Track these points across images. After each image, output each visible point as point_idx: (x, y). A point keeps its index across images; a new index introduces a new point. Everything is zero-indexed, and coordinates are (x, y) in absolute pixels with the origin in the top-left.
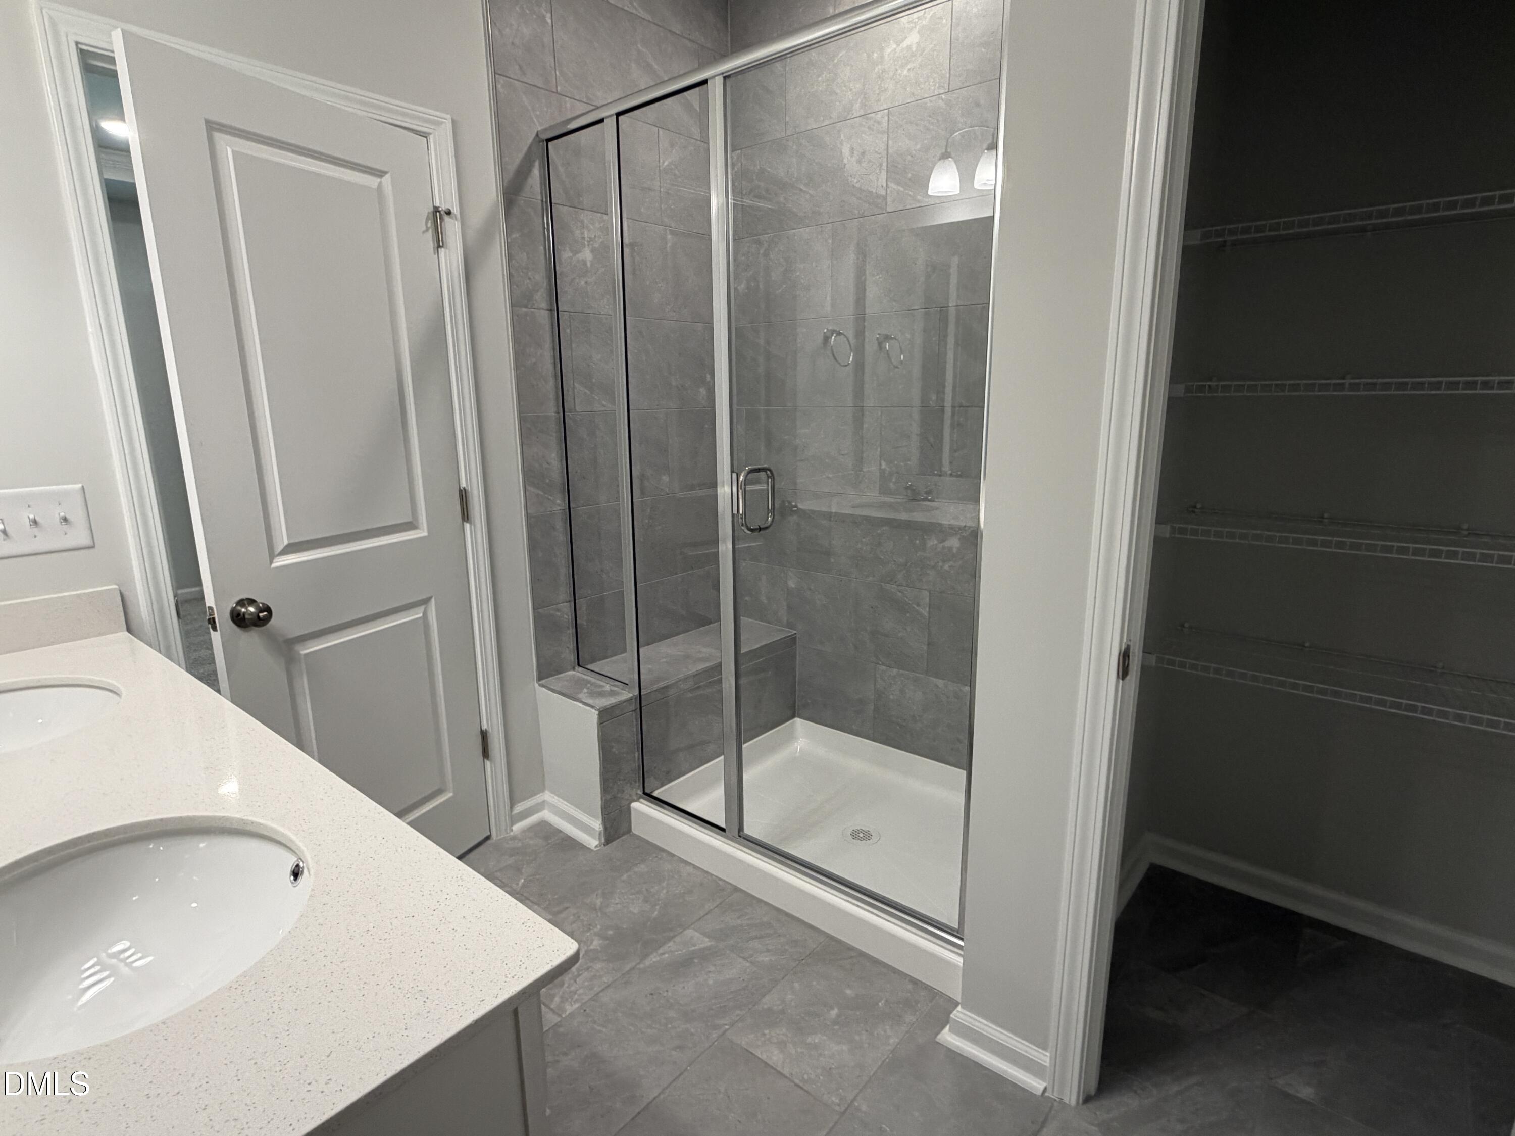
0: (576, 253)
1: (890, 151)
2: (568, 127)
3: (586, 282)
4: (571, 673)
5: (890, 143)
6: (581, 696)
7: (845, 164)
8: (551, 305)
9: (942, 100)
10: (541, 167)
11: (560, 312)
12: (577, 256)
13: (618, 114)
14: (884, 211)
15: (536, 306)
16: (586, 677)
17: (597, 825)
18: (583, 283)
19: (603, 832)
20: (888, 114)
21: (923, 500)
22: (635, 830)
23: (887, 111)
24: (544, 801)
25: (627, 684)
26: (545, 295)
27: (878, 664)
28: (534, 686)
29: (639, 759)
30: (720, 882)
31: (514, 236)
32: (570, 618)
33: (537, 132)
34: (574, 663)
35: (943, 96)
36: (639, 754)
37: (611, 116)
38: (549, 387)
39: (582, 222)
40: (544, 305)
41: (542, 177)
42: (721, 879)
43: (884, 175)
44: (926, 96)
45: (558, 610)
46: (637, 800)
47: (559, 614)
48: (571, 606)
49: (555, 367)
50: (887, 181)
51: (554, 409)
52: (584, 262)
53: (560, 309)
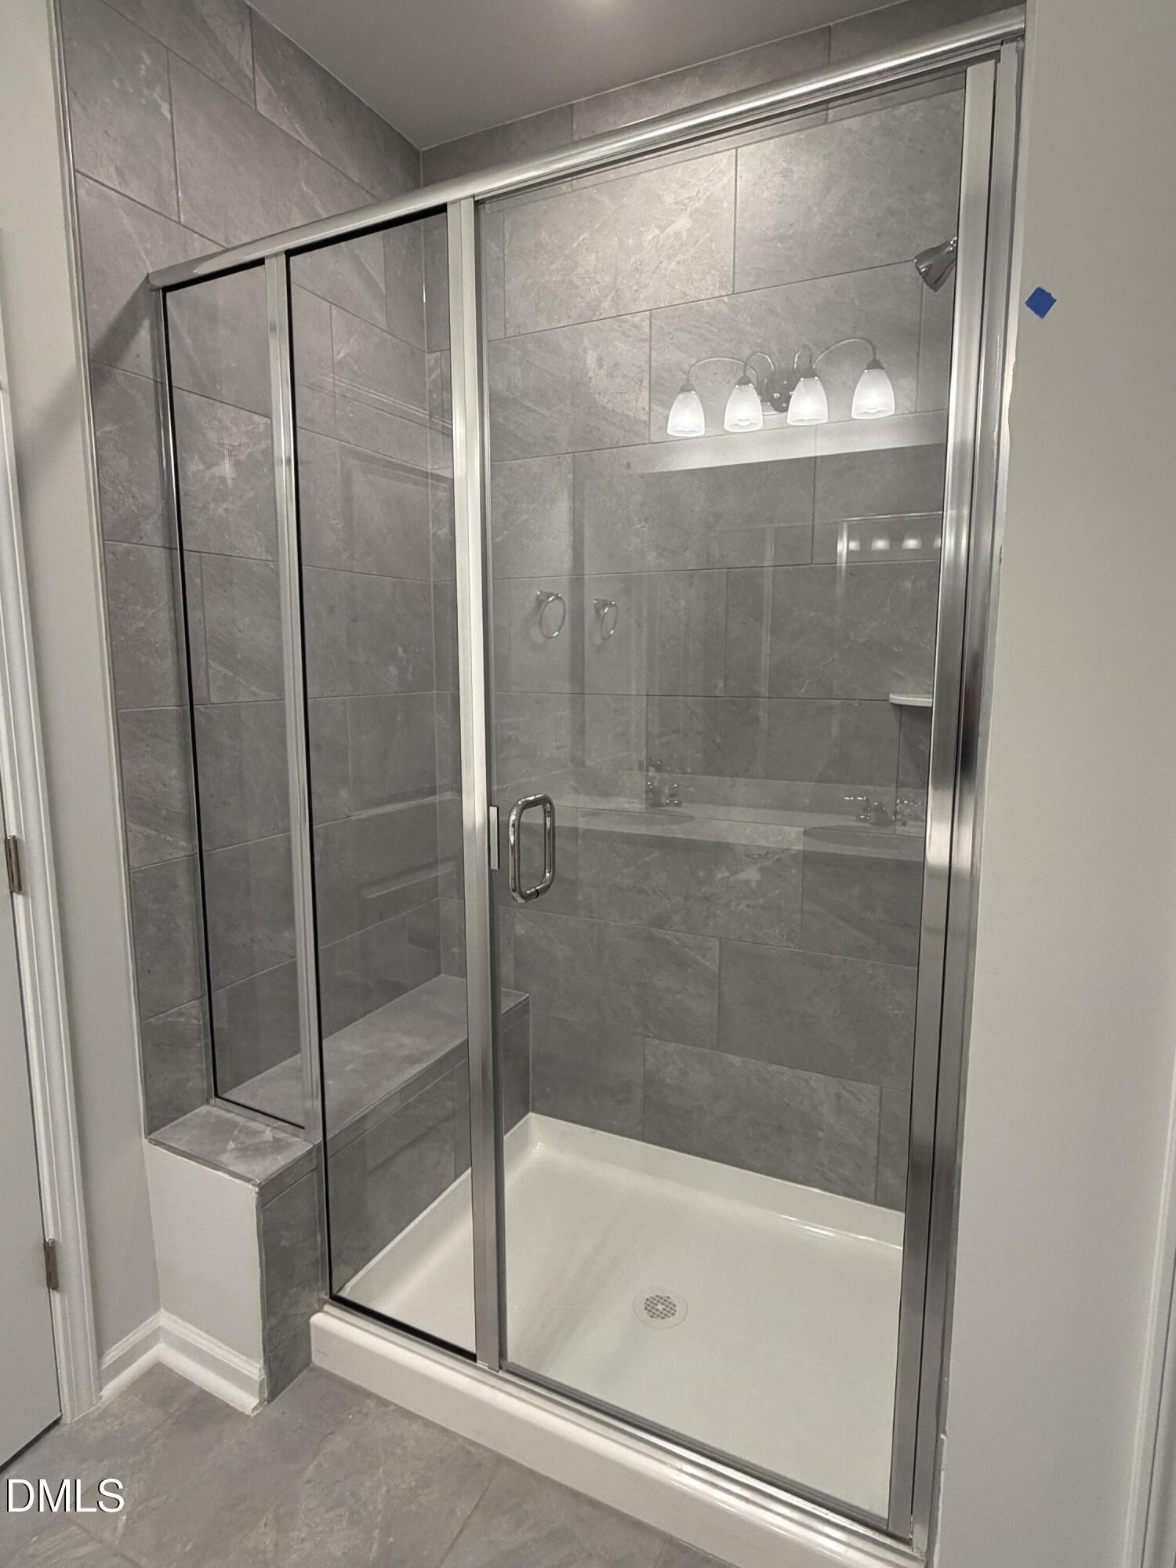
0: (209, 466)
1: (654, 364)
2: (195, 271)
3: (226, 510)
4: (204, 1109)
5: (654, 354)
6: (225, 1158)
7: (591, 378)
8: (170, 539)
9: (724, 303)
10: (154, 328)
11: (185, 552)
12: (212, 470)
13: (290, 253)
14: (647, 442)
15: (145, 540)
16: (229, 1116)
17: (255, 1370)
18: (221, 511)
19: (266, 1382)
20: (651, 318)
21: (668, 805)
22: (316, 1359)
23: (648, 313)
24: (159, 1329)
25: (302, 1128)
26: (159, 525)
27: (646, 1036)
28: (141, 1144)
29: (322, 1242)
30: (472, 1449)
31: (108, 428)
32: (201, 1022)
33: (148, 274)
34: (209, 1092)
35: (726, 299)
36: (322, 1236)
37: (276, 255)
38: (166, 666)
39: (220, 421)
40: (158, 540)
41: (155, 343)
42: (472, 1443)
43: (645, 394)
44: (702, 297)
45: (181, 1014)
46: (320, 1310)
47: (183, 1020)
48: (202, 1004)
49: (176, 635)
50: (650, 403)
51: (173, 701)
52: (223, 480)
53: (185, 547)
